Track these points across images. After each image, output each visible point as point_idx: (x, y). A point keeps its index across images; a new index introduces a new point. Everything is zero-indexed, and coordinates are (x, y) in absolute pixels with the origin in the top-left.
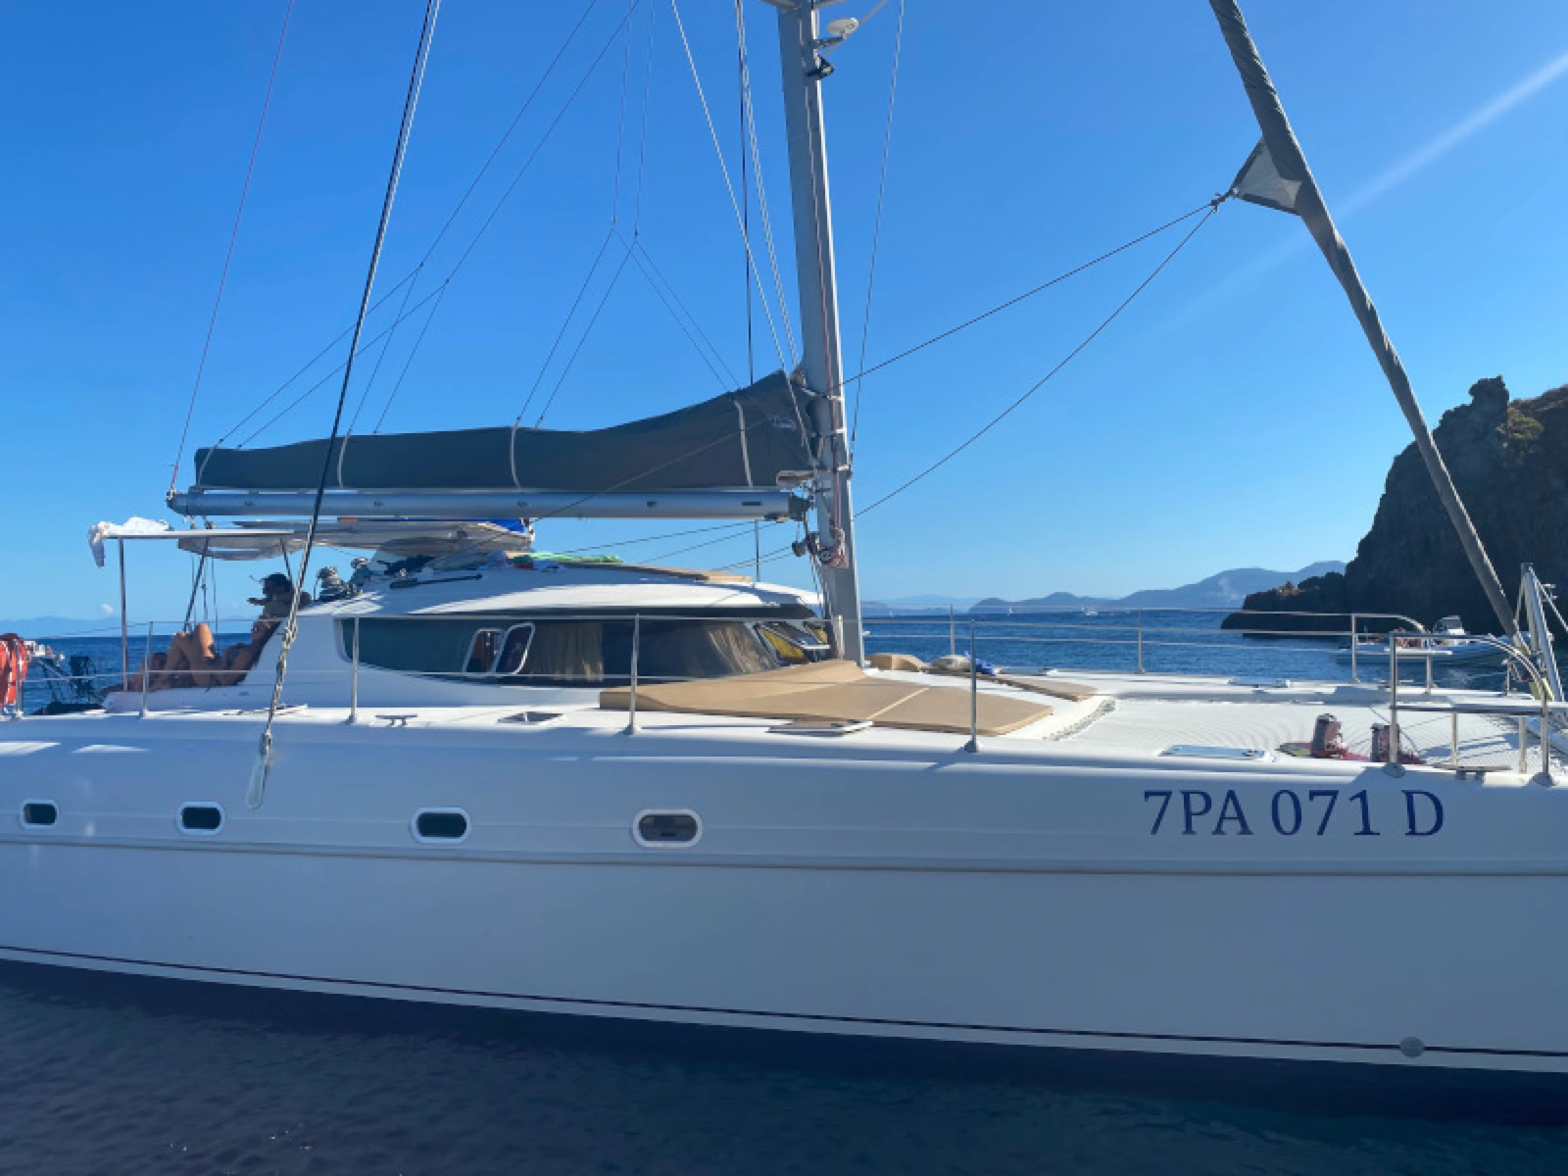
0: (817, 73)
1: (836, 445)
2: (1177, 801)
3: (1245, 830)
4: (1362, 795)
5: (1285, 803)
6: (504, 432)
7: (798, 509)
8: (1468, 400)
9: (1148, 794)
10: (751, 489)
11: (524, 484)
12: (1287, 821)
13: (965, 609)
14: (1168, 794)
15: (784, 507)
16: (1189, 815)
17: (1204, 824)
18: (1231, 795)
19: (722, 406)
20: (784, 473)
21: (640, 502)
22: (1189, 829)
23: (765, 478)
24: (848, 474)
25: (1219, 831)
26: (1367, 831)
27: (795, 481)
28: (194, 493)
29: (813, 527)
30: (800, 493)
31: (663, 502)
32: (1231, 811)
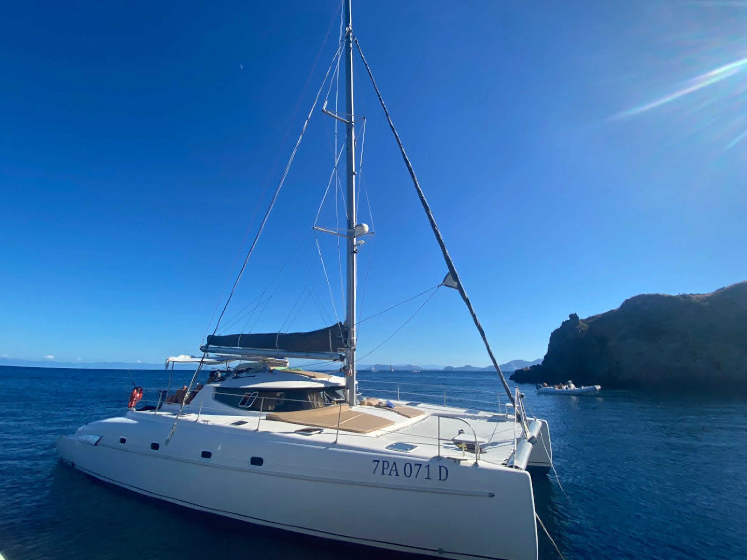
0: (354, 252)
1: (352, 343)
2: (381, 463)
3: (397, 475)
4: (428, 466)
5: (408, 466)
6: (276, 334)
7: (342, 359)
8: (568, 319)
9: (375, 461)
10: (331, 352)
11: (280, 348)
12: (408, 473)
13: (442, 369)
14: (378, 461)
15: (338, 357)
16: (383, 468)
17: (387, 472)
18: (395, 463)
19: (325, 331)
20: (339, 349)
21: (305, 354)
22: (383, 473)
23: (335, 350)
24: (354, 350)
25: (390, 474)
26: (428, 478)
27: (343, 351)
28: (207, 346)
29: (345, 364)
30: (343, 354)
31: (310, 354)
32: (394, 469)
